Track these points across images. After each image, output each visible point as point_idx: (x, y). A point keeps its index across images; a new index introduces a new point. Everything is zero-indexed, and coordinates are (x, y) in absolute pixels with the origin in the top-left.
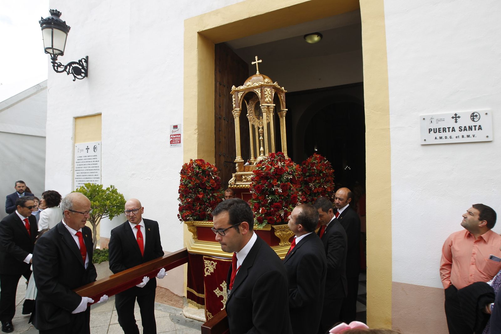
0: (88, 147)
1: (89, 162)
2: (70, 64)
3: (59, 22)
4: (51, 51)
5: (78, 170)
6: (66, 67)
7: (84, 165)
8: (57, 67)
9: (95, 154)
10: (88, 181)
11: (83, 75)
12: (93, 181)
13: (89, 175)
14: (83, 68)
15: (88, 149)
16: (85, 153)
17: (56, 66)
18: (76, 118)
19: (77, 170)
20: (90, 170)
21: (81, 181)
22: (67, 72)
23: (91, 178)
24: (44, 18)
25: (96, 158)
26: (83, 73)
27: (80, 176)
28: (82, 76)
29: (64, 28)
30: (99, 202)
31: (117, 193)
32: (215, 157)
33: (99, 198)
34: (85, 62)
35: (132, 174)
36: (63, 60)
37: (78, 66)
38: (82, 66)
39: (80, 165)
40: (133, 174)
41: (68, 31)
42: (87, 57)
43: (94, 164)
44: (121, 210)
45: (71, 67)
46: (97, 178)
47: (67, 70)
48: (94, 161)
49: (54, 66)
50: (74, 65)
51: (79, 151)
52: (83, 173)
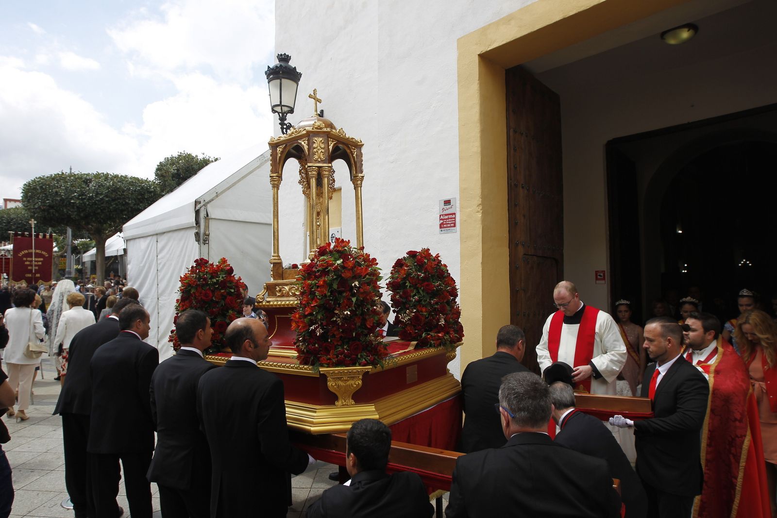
3: (289, 69)
4: (278, 109)
8: (287, 129)
17: (284, 126)
24: (271, 67)
29: (293, 75)
32: (509, 248)
41: (299, 80)
42: (322, 112)
49: (282, 128)
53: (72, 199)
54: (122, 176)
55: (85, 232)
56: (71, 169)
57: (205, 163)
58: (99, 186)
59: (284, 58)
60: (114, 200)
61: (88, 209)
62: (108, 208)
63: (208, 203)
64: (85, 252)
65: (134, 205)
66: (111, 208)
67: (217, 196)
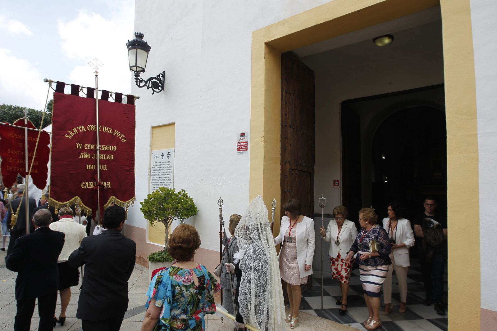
0: (162, 154)
1: (164, 167)
2: (150, 80)
3: (142, 43)
4: (134, 69)
6: (146, 82)
7: (159, 170)
8: (140, 82)
9: (168, 160)
10: (162, 185)
11: (160, 88)
12: (167, 185)
13: (163, 180)
14: (160, 82)
15: (162, 155)
16: (160, 159)
17: (138, 81)
18: (153, 128)
19: (153, 175)
20: (164, 175)
21: (156, 185)
22: (147, 86)
23: (165, 182)
24: (130, 41)
25: (170, 164)
26: (160, 86)
27: (155, 180)
28: (159, 90)
29: (146, 47)
30: (171, 205)
31: (187, 197)
32: (281, 165)
33: (171, 201)
34: (162, 77)
36: (144, 76)
37: (156, 80)
38: (160, 80)
39: (155, 170)
40: (202, 180)
41: (149, 50)
42: (164, 72)
43: (167, 170)
44: (191, 213)
45: (151, 82)
46: (170, 183)
47: (147, 85)
48: (167, 167)
50: (152, 81)
51: (155, 157)
52: (158, 177)
59: (139, 36)
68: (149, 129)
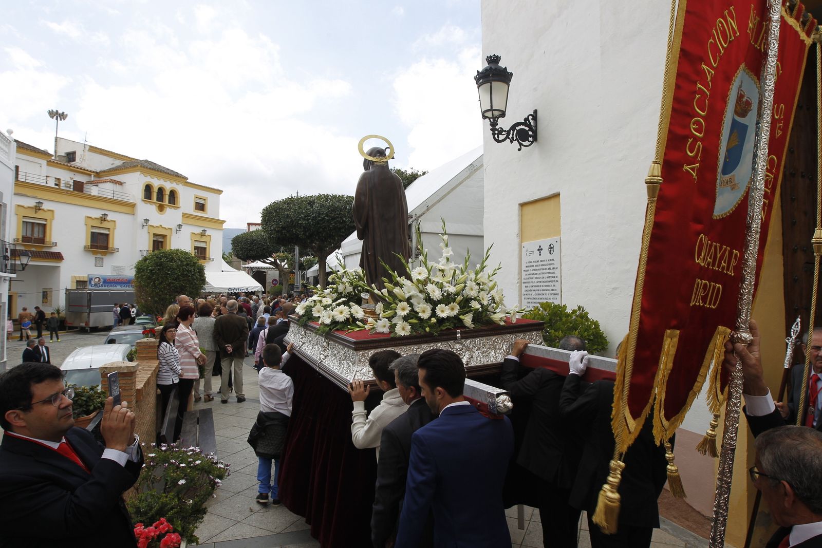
0: (540, 247)
1: (543, 269)
2: (513, 128)
3: (499, 70)
4: (489, 114)
5: (527, 283)
6: (508, 133)
7: (536, 274)
8: (498, 135)
9: (551, 257)
10: (541, 299)
11: (531, 139)
12: (549, 299)
13: (543, 290)
14: (531, 129)
15: (540, 250)
16: (536, 256)
17: (496, 132)
18: (522, 205)
19: (525, 283)
20: (544, 282)
21: (531, 299)
22: (510, 139)
23: (546, 294)
24: (480, 71)
25: (553, 264)
26: (531, 136)
27: (530, 291)
28: (529, 141)
29: (505, 77)
30: (562, 332)
31: (588, 320)
32: (783, 254)
33: (562, 326)
34: (532, 119)
35: (613, 288)
36: (504, 124)
37: (523, 127)
38: (529, 126)
39: (529, 275)
40: (615, 289)
41: (510, 80)
42: (536, 111)
43: (549, 273)
44: (596, 347)
45: (516, 131)
46: (555, 294)
47: (510, 136)
48: (549, 269)
49: (494, 134)
50: (517, 128)
51: (528, 253)
52: (535, 286)
53: (299, 220)
54: (339, 196)
55: (309, 250)
56: (297, 193)
57: (414, 177)
58: (321, 207)
59: (493, 60)
60: (333, 219)
61: (312, 228)
62: (329, 226)
63: (419, 217)
64: (308, 269)
65: (351, 222)
66: (331, 226)
67: (428, 210)
68: (517, 207)
